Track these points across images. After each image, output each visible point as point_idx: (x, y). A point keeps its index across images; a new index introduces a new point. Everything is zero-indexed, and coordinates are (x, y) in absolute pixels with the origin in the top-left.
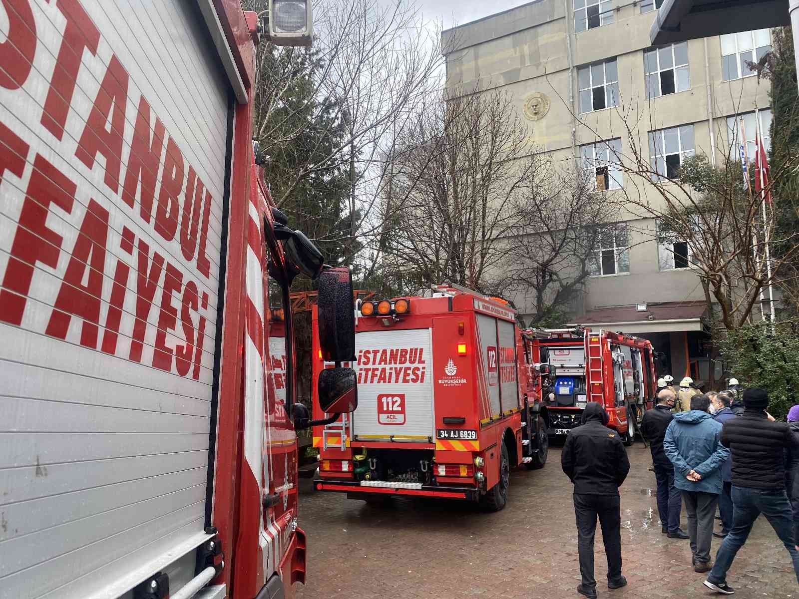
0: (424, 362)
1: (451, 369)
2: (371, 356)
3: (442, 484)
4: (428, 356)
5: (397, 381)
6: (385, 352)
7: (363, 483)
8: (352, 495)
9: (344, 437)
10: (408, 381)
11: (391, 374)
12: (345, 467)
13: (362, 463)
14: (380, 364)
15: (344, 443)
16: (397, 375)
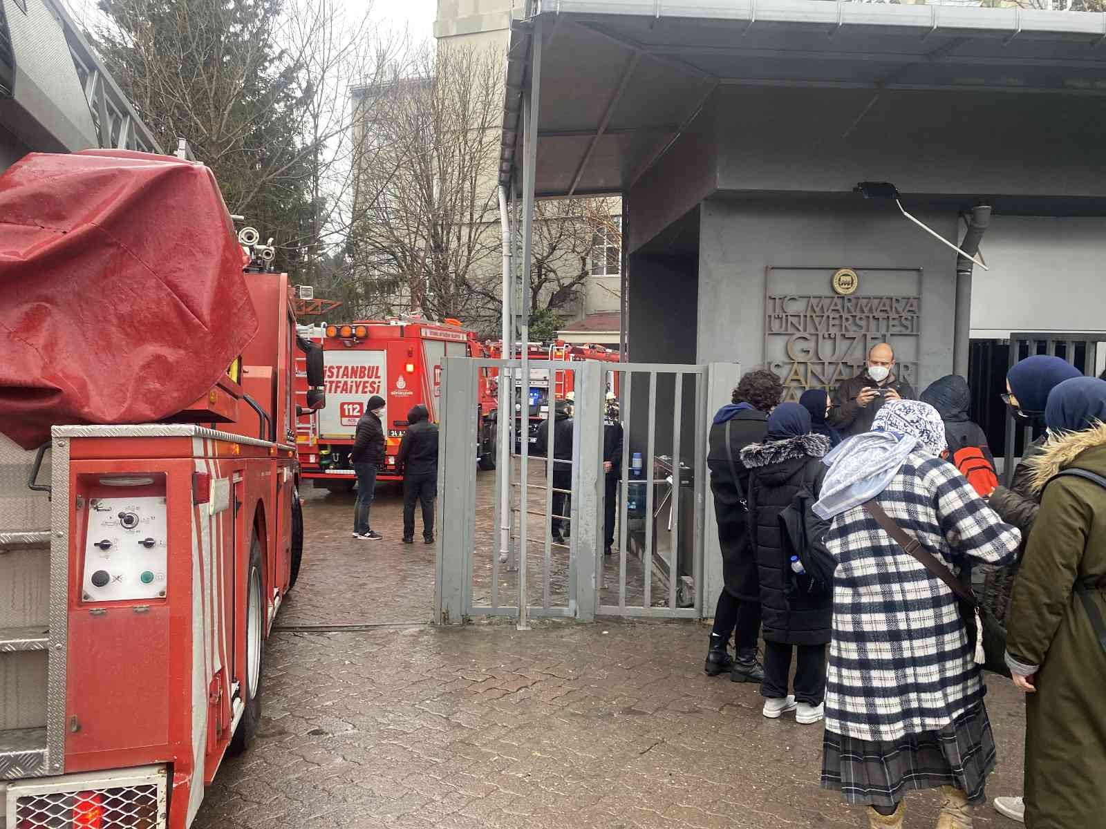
0: (379, 377)
1: (401, 383)
2: (335, 371)
3: (391, 470)
4: (383, 373)
5: (357, 392)
6: (346, 368)
7: (327, 471)
8: (319, 483)
9: (312, 435)
10: (366, 392)
11: (352, 386)
12: (312, 459)
13: (327, 457)
14: (342, 377)
15: (312, 441)
16: (357, 387)
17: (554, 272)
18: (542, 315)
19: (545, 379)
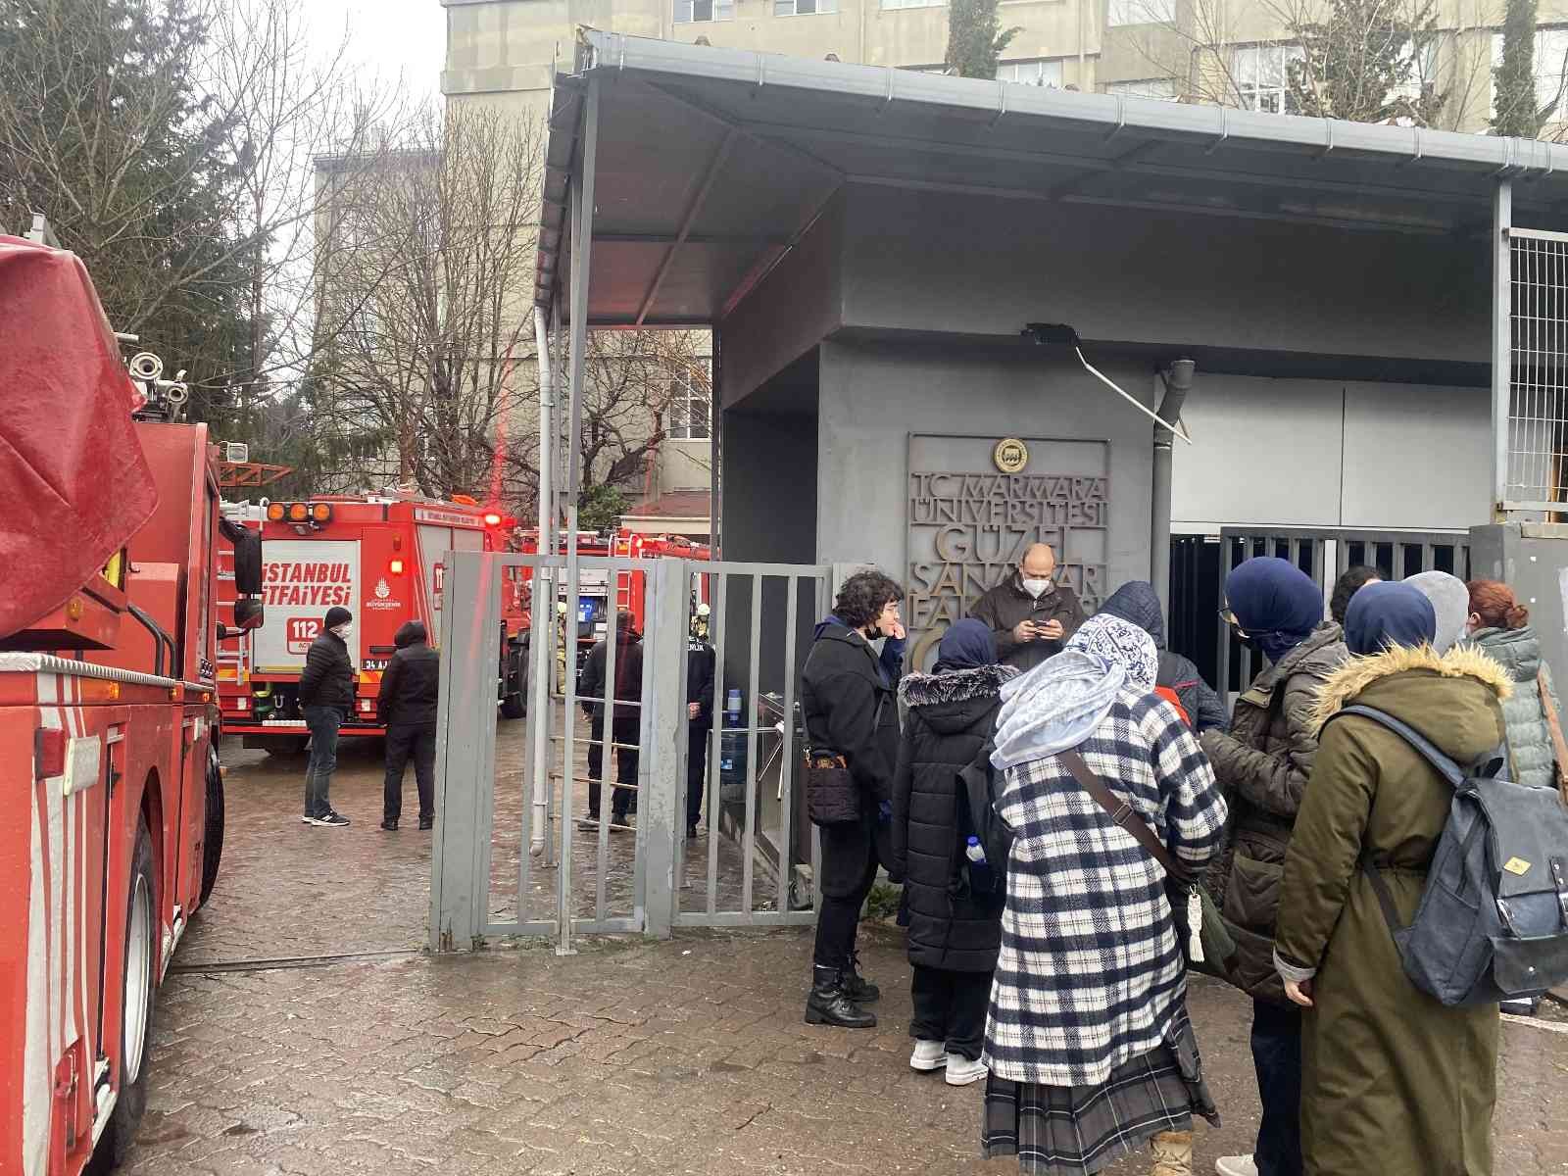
0: (349, 581)
1: (382, 590)
2: (280, 571)
3: (365, 721)
4: (355, 575)
5: (313, 603)
6: (298, 566)
7: (265, 723)
8: (252, 741)
9: (241, 668)
10: (328, 603)
11: (305, 594)
12: (242, 704)
13: (265, 701)
14: (291, 580)
15: (243, 677)
16: (314, 596)
17: (616, 432)
18: (598, 492)
19: (602, 584)
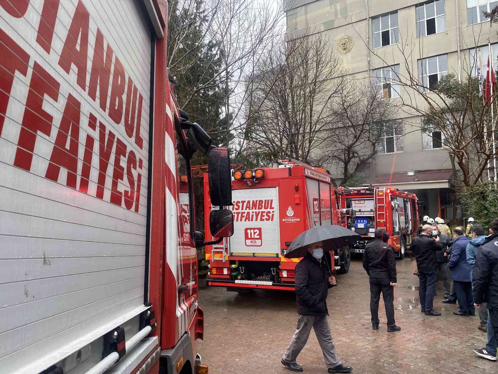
0: (273, 208)
1: (290, 212)
2: (240, 205)
3: (285, 282)
4: (276, 204)
5: (256, 220)
6: (249, 202)
7: (236, 281)
9: (224, 253)
10: (263, 220)
11: (253, 216)
12: (225, 272)
13: (236, 270)
14: (246, 209)
15: (225, 257)
16: (257, 216)
17: (356, 153)
19: (372, 211)
